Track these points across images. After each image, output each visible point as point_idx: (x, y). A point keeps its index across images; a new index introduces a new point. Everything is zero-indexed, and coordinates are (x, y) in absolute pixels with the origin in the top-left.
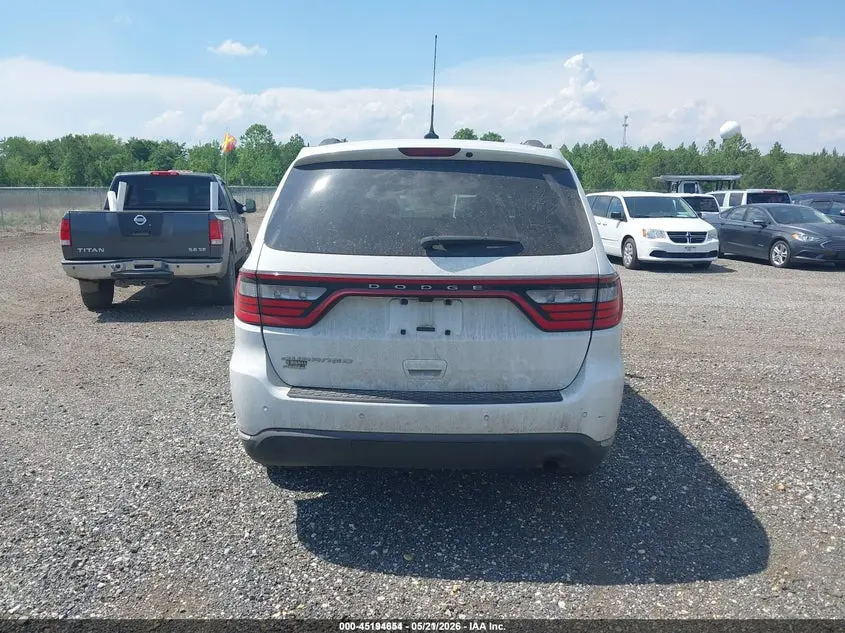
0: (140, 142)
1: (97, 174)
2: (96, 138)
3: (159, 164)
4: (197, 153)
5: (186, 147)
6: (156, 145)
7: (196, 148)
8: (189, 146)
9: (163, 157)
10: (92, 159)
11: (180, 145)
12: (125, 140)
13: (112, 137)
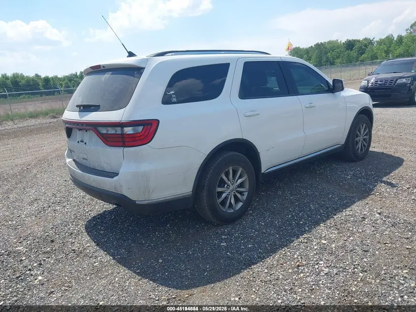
0: (350, 41)
1: (328, 60)
2: (330, 42)
3: (358, 51)
4: (381, 42)
5: (375, 40)
6: (359, 41)
7: (380, 40)
8: (377, 39)
9: (361, 47)
10: (326, 53)
11: (371, 39)
12: (343, 41)
13: (337, 40)
